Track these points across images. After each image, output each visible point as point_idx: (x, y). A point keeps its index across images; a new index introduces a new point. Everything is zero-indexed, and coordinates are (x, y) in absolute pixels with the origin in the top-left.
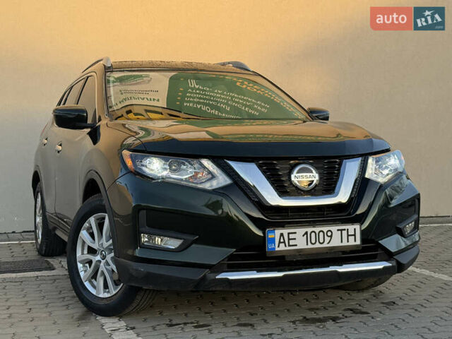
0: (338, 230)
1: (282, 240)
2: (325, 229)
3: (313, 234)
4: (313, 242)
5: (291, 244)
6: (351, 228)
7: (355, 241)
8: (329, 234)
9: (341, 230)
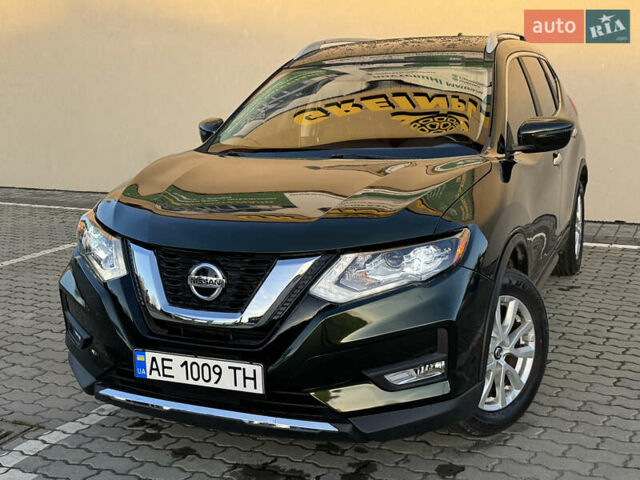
1: (154, 367)
3: (195, 366)
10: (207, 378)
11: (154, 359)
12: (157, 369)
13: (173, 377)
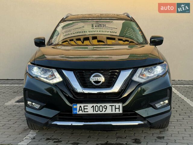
0: (110, 106)
1: (80, 109)
2: (103, 105)
3: (97, 107)
4: (97, 110)
5: (85, 111)
6: (117, 105)
7: (119, 111)
8: (105, 107)
9: (112, 106)
10: (101, 110)
11: (80, 107)
12: (82, 110)
13: (88, 112)
